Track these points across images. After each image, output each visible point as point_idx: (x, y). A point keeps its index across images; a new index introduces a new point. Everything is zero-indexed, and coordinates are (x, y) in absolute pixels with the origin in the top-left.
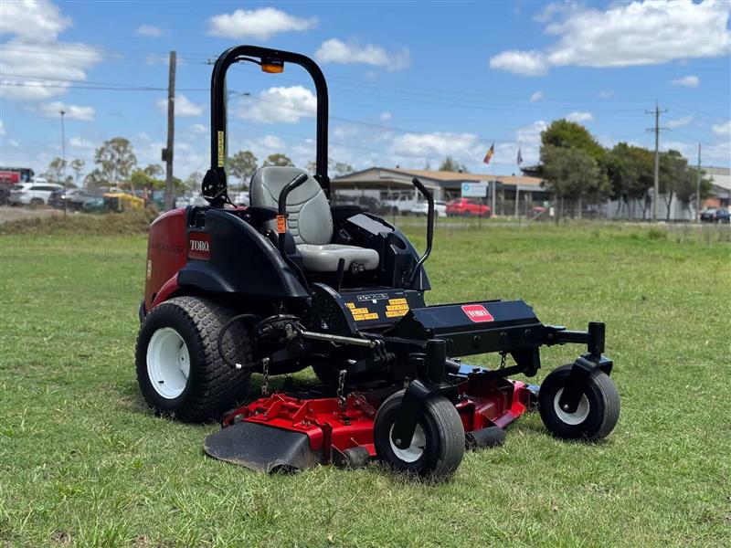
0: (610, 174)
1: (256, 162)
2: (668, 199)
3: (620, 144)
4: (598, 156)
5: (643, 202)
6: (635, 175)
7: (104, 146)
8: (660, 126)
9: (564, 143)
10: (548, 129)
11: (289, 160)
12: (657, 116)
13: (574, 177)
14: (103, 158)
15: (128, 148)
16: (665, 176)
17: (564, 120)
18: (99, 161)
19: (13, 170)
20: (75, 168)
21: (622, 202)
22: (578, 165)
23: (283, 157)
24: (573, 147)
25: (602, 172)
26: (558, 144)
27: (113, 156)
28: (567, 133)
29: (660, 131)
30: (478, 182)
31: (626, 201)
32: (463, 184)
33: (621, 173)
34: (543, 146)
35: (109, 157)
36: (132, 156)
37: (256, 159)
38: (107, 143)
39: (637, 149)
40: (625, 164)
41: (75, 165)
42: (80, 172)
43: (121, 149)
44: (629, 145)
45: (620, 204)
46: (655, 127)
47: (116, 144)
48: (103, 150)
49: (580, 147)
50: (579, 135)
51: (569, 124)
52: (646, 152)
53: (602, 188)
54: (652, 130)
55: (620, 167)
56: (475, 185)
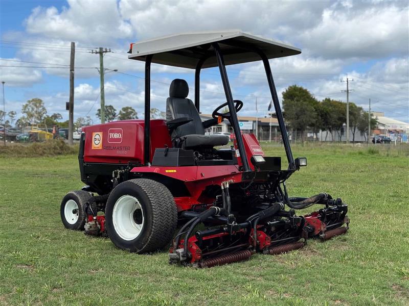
0: (322, 116)
1: (115, 112)
2: (353, 130)
3: (326, 99)
4: (315, 106)
5: (340, 132)
6: (335, 116)
8: (349, 89)
9: (296, 98)
10: (287, 91)
11: (133, 110)
12: (347, 84)
13: (302, 118)
14: (27, 110)
15: (42, 105)
16: (351, 117)
17: (296, 85)
18: (24, 112)
20: (10, 116)
21: (329, 132)
22: (304, 111)
23: (131, 108)
24: (301, 101)
25: (318, 115)
26: (293, 99)
27: (33, 109)
28: (297, 93)
29: (349, 92)
30: (247, 121)
31: (331, 132)
33: (328, 115)
34: (284, 100)
35: (30, 109)
36: (44, 109)
37: (115, 110)
38: (29, 102)
39: (336, 102)
40: (330, 110)
41: (11, 115)
42: (14, 118)
43: (38, 105)
44: (331, 99)
45: (327, 133)
47: (34, 102)
48: (27, 105)
49: (305, 101)
50: (304, 94)
51: (298, 88)
52: (341, 103)
54: (345, 91)
55: (327, 112)
56: (246, 123)
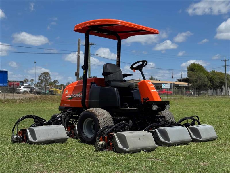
0: (210, 81)
2: (228, 89)
3: (212, 71)
4: (206, 75)
5: (220, 90)
6: (218, 81)
7: (41, 75)
8: (226, 65)
9: (195, 70)
10: (190, 66)
12: (225, 62)
13: (199, 82)
14: (41, 78)
15: (49, 75)
16: (227, 81)
17: (195, 63)
18: (39, 80)
19: (17, 82)
20: (31, 82)
21: (214, 90)
22: (200, 78)
24: (199, 72)
25: (208, 80)
26: (193, 71)
27: (44, 78)
28: (196, 67)
29: (227, 66)
30: (167, 84)
31: (215, 90)
32: (163, 84)
33: (214, 80)
34: (188, 72)
35: (42, 78)
36: (50, 78)
38: (42, 74)
39: (218, 72)
40: (215, 77)
41: (31, 81)
42: (33, 83)
43: (47, 75)
44: (215, 71)
46: (225, 65)
47: (44, 74)
48: (41, 76)
49: (200, 72)
50: (200, 68)
51: (196, 64)
52: (221, 73)
53: (208, 85)
54: (224, 66)
55: (213, 78)
56: (166, 84)
